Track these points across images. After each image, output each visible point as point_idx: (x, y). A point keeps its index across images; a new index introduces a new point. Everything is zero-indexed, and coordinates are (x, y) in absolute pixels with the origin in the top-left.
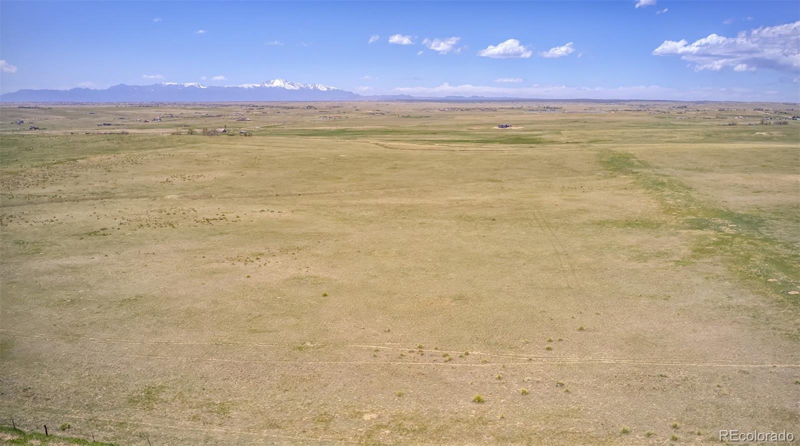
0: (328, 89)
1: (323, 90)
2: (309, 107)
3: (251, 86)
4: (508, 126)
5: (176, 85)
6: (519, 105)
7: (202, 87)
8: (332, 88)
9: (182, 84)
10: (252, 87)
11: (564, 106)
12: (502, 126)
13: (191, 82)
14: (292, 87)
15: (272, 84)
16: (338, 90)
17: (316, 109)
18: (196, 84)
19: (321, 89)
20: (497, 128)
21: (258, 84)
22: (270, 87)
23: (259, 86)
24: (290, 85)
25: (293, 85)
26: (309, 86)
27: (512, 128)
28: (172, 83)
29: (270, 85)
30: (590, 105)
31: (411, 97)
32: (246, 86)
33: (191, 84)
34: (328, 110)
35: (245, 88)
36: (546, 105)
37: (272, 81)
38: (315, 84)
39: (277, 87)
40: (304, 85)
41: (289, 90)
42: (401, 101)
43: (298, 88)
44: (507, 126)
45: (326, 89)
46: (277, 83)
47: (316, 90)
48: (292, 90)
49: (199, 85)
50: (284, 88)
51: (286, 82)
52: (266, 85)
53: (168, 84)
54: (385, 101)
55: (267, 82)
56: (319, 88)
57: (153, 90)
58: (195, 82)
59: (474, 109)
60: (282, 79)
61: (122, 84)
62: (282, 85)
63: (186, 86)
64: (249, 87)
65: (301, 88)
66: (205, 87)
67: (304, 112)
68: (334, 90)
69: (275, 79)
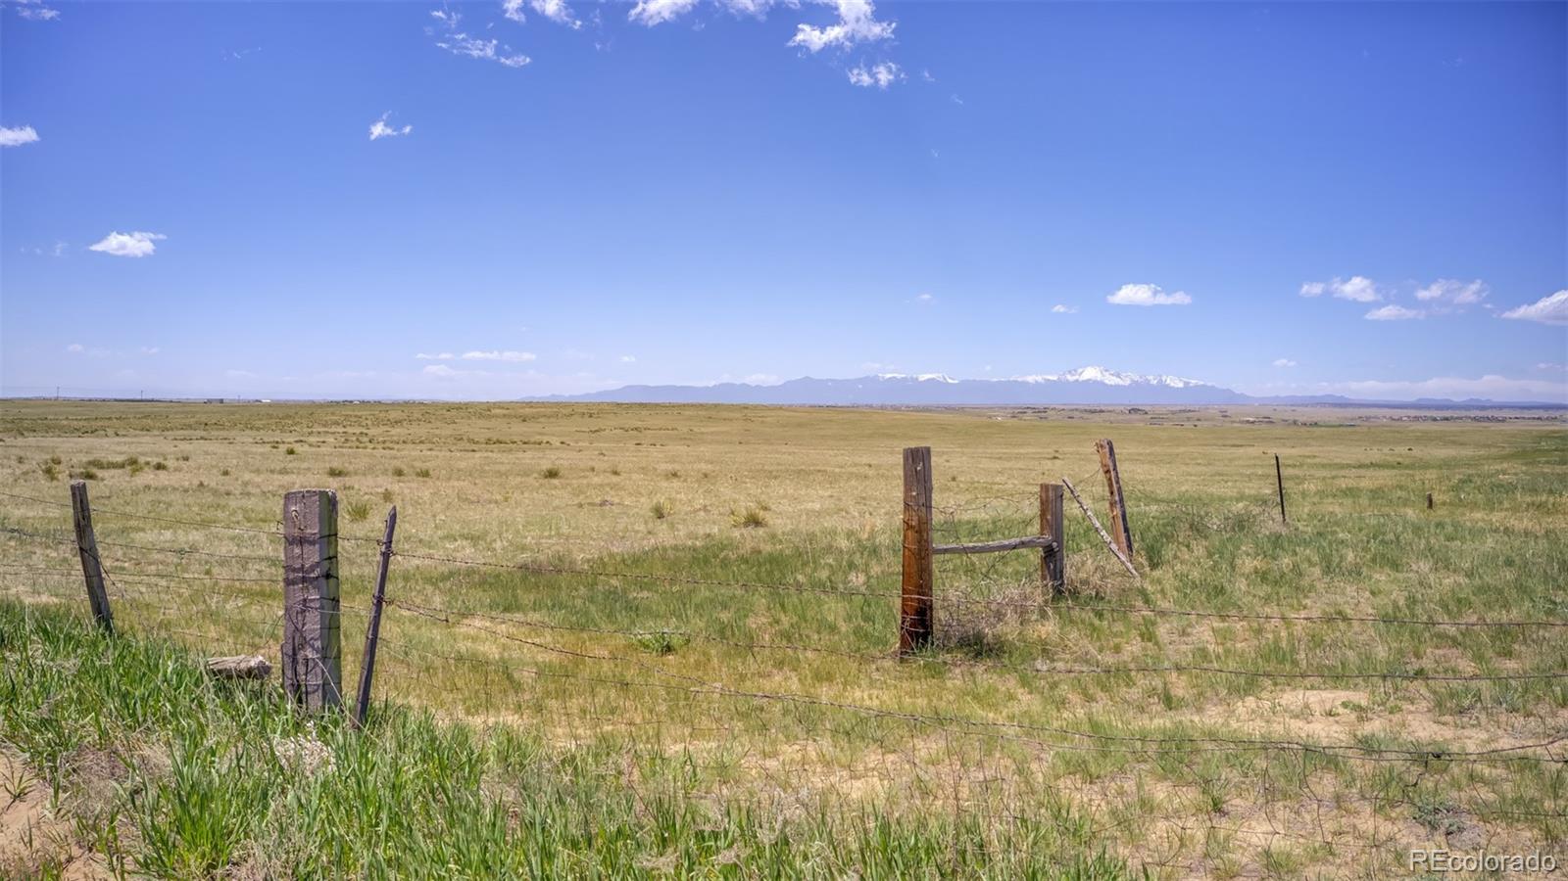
0: (1186, 383)
1: (1176, 386)
3: (1039, 379)
5: (902, 378)
7: (950, 381)
8: (1193, 382)
10: (1043, 381)
13: (931, 373)
14: (1116, 381)
15: (1081, 374)
16: (1203, 386)
17: (1146, 413)
18: (940, 376)
19: (1172, 384)
21: (1051, 374)
22: (1077, 381)
23: (1055, 378)
24: (1114, 378)
25: (1118, 376)
26: (1151, 378)
28: (895, 375)
29: (1075, 378)
31: (1346, 399)
32: (1030, 379)
33: (930, 376)
34: (1170, 416)
35: (1028, 383)
37: (1080, 370)
38: (1161, 376)
39: (1090, 380)
40: (1141, 377)
41: (1111, 386)
42: (1313, 405)
43: (1128, 382)
45: (1181, 385)
46: (1090, 373)
47: (1164, 388)
48: (1117, 386)
49: (945, 379)
50: (1102, 383)
51: (1106, 371)
52: (1070, 378)
53: (889, 376)
54: (1292, 405)
55: (1070, 372)
56: (1168, 382)
57: (860, 386)
58: (939, 372)
59: (1457, 418)
60: (1099, 366)
61: (807, 377)
62: (1099, 377)
63: (921, 380)
64: (1036, 382)
65: (1132, 380)
66: (956, 382)
67: (1121, 417)
68: (1196, 386)
69: (1086, 366)
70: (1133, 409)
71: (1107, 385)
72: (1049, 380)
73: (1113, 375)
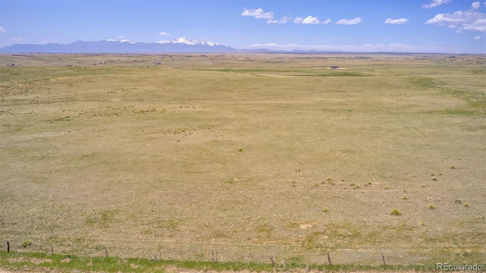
0: (215, 44)
2: (202, 56)
3: (164, 42)
4: (338, 67)
5: (115, 41)
6: (342, 56)
7: (132, 43)
8: (217, 44)
9: (119, 40)
11: (373, 56)
12: (333, 67)
13: (125, 39)
14: (190, 43)
15: (178, 40)
16: (220, 45)
17: (207, 57)
18: (128, 40)
19: (210, 45)
20: (330, 68)
22: (177, 43)
23: (169, 42)
24: (190, 42)
25: (191, 41)
26: (202, 42)
27: (340, 68)
28: (112, 40)
30: (390, 56)
31: (270, 50)
32: (160, 42)
33: (125, 41)
34: (215, 58)
35: (160, 44)
36: (360, 56)
37: (178, 39)
38: (206, 41)
39: (181, 43)
40: (199, 42)
41: (189, 45)
42: (263, 52)
43: (194, 44)
44: (336, 67)
45: (213, 45)
46: (181, 40)
47: (207, 46)
48: (191, 45)
49: (130, 42)
50: (185, 44)
51: (187, 39)
52: (174, 41)
53: (109, 40)
54: (253, 53)
55: (174, 40)
56: (208, 44)
57: (100, 45)
58: (128, 39)
59: (311, 58)
60: (184, 38)
61: (80, 40)
62: (184, 42)
63: (122, 42)
64: (163, 43)
65: (197, 43)
66: (134, 43)
67: (199, 59)
68: (218, 45)
69: (180, 38)
70: (202, 55)
71: (187, 45)
72: (167, 43)
73: (189, 41)
